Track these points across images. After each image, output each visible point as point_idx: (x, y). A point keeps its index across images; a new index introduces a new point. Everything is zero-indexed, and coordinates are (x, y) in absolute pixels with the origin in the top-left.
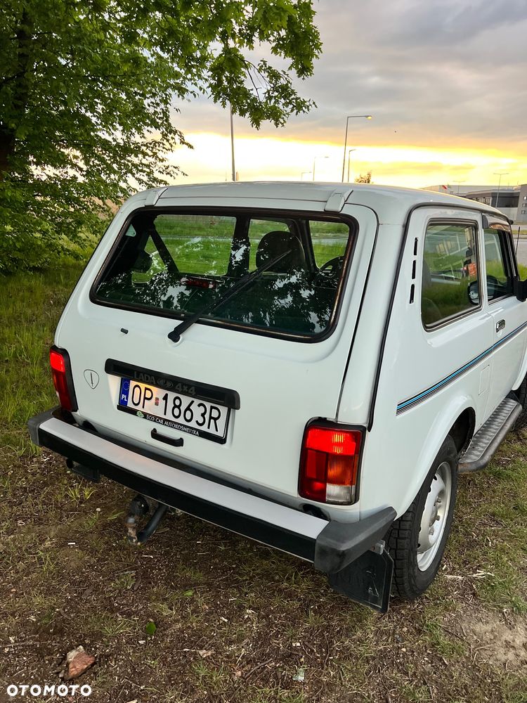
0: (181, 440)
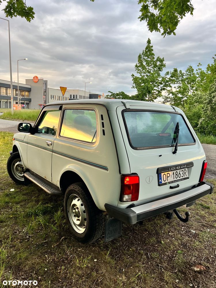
0: (178, 185)
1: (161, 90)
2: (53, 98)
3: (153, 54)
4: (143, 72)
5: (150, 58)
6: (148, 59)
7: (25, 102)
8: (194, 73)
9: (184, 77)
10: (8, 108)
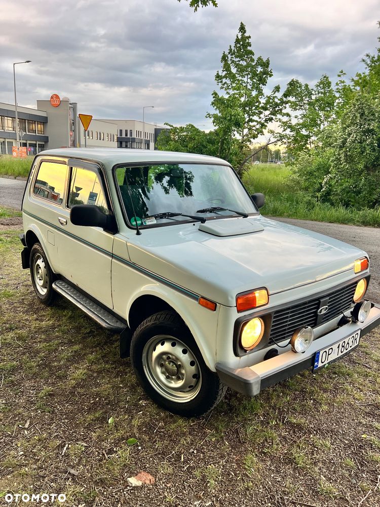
1: (266, 121)
2: (88, 136)
3: (252, 53)
4: (232, 87)
5: (246, 60)
6: (241, 62)
7: (38, 143)
8: (331, 90)
9: (313, 97)
10: (6, 154)
